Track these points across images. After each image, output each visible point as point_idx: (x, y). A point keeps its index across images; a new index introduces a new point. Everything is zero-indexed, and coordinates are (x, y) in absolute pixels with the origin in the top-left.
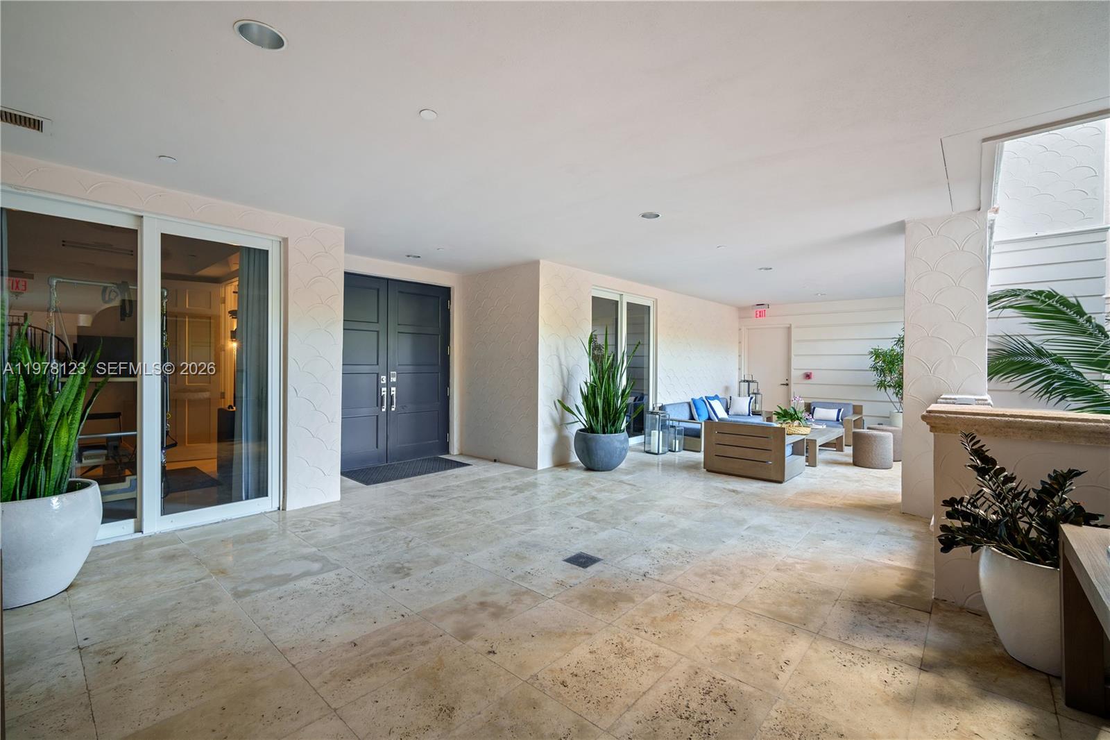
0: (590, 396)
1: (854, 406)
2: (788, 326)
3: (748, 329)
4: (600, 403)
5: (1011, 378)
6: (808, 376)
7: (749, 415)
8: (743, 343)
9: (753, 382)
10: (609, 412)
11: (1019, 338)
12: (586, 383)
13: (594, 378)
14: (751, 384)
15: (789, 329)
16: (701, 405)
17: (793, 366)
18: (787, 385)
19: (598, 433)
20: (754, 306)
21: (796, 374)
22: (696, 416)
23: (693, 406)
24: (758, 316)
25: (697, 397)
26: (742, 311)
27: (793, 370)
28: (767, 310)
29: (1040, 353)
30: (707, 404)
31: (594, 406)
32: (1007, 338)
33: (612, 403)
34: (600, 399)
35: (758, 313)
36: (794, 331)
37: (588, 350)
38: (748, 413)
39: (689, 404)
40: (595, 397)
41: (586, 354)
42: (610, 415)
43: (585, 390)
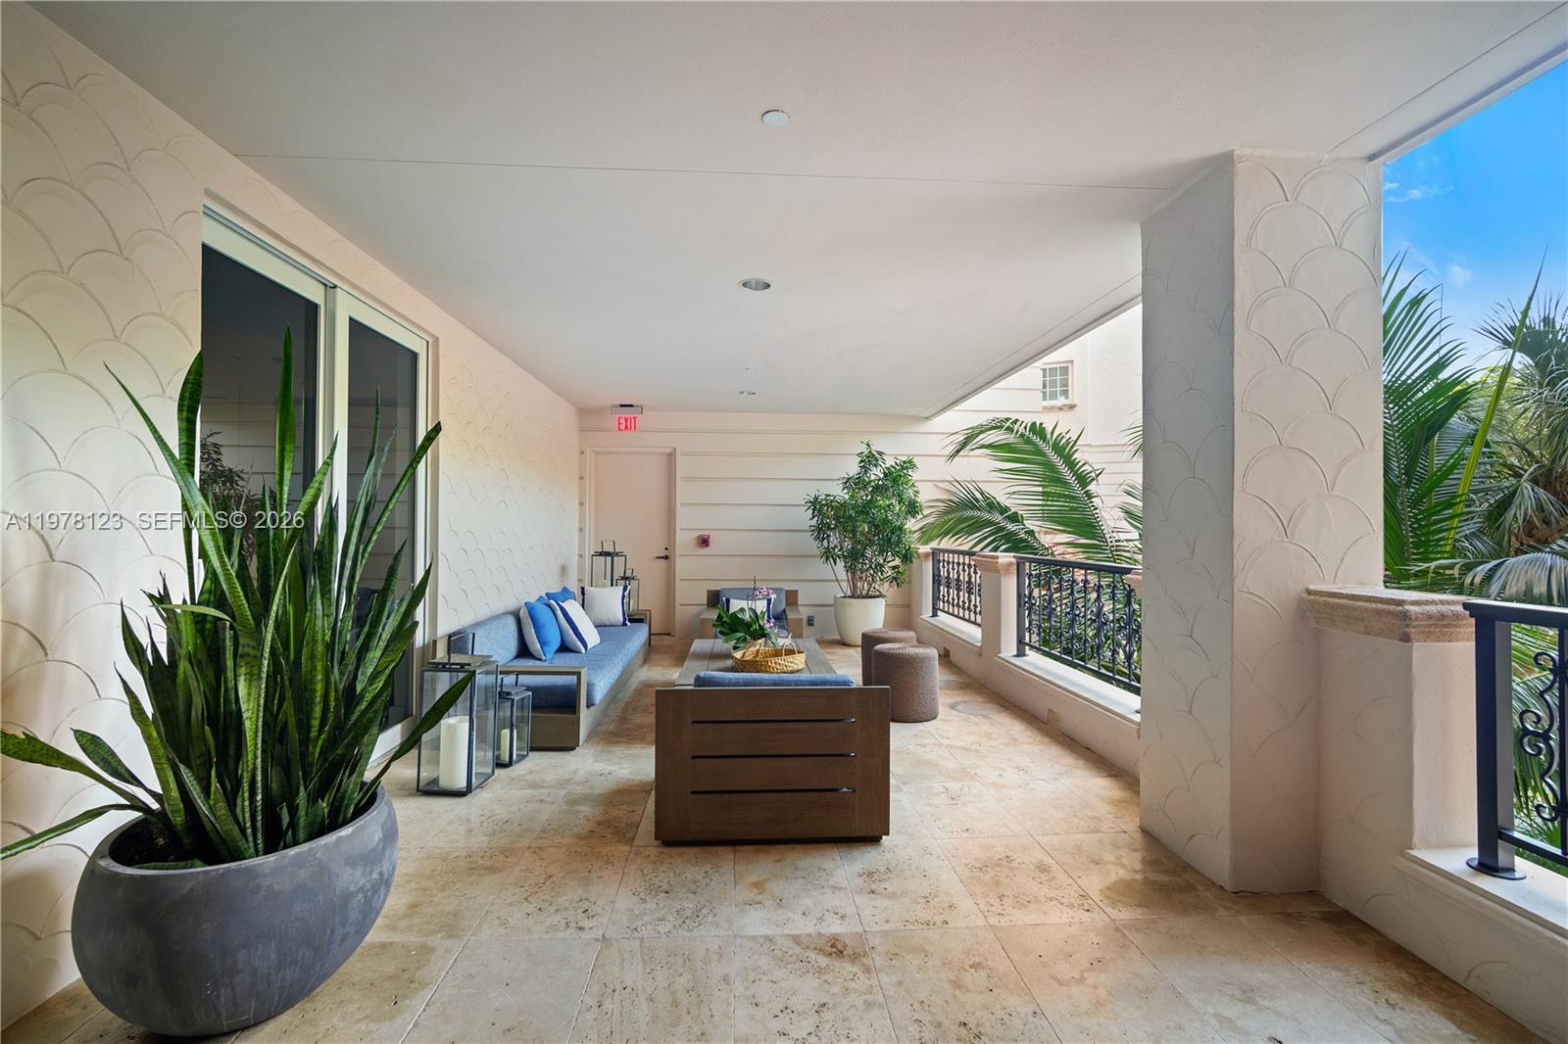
0: (183, 666)
1: (787, 592)
2: (670, 450)
3: (596, 453)
4: (249, 699)
5: (961, 540)
6: (704, 542)
7: (624, 624)
8: (587, 478)
9: (617, 554)
10: (304, 726)
11: (968, 485)
12: (161, 600)
13: (211, 574)
14: (615, 558)
15: (671, 457)
16: (544, 615)
17: (680, 522)
18: (666, 558)
19: (238, 856)
20: (615, 406)
21: (684, 538)
22: (535, 646)
23: (524, 620)
24: (623, 426)
25: (532, 600)
26: (587, 415)
27: (678, 531)
28: (639, 416)
29: (992, 506)
30: (559, 612)
31: (211, 717)
32: (956, 484)
33: (319, 687)
34: (252, 677)
35: (623, 421)
36: (680, 460)
37: (174, 441)
38: (622, 620)
39: (516, 615)
40: (220, 670)
41: (166, 470)
42: (305, 741)
43: (156, 634)
